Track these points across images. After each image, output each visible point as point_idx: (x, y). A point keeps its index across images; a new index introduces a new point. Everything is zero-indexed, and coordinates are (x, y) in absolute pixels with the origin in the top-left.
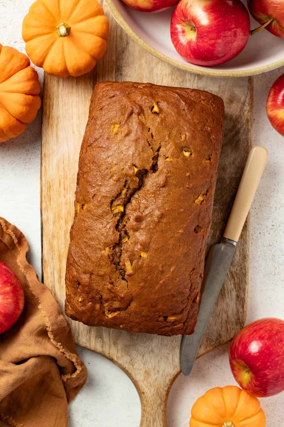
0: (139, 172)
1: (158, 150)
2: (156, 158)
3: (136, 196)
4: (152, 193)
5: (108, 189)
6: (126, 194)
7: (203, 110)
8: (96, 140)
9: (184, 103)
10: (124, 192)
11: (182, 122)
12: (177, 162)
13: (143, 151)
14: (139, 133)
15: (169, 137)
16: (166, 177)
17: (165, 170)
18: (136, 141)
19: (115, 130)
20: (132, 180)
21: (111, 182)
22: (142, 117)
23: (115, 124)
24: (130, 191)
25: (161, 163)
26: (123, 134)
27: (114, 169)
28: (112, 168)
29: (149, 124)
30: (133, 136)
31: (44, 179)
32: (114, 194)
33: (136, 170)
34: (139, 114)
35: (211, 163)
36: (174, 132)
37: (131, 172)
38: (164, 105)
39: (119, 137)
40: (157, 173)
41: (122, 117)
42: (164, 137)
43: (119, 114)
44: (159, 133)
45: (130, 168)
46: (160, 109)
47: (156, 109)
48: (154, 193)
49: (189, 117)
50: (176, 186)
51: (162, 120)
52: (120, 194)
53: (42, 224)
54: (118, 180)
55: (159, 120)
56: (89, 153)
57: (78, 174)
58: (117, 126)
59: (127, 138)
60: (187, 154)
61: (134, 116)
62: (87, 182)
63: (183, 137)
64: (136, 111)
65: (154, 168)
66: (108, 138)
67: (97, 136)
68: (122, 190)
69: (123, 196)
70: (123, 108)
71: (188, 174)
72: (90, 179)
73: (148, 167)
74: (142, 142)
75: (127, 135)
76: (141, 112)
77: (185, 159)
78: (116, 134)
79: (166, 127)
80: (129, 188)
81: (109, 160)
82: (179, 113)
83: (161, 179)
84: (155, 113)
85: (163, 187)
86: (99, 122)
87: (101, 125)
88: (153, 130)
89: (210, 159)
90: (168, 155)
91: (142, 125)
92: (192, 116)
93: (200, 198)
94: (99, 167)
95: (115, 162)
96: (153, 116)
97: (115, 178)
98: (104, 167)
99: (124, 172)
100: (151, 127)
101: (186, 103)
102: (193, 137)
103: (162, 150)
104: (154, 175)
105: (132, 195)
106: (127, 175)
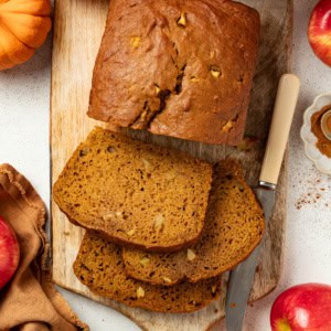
0: (161, 92)
1: (183, 69)
2: (180, 77)
3: (156, 120)
4: (174, 118)
5: (125, 111)
6: (146, 117)
7: (235, 24)
8: (113, 54)
9: (214, 16)
10: (143, 115)
11: (211, 38)
12: (204, 84)
13: (166, 69)
14: (163, 48)
15: (196, 55)
16: (191, 100)
17: (189, 92)
18: (159, 57)
19: (136, 44)
20: (153, 102)
21: (129, 103)
22: (166, 30)
23: (135, 36)
24: (150, 114)
25: (185, 83)
26: (144, 49)
27: (133, 88)
28: (130, 87)
29: (174, 39)
30: (155, 52)
31: (54, 110)
32: (133, 116)
33: (158, 90)
34: (163, 26)
35: (242, 85)
36: (202, 48)
37: (152, 93)
38: (191, 17)
39: (140, 52)
40: (181, 94)
41: (143, 31)
42: (190, 53)
43: (141, 25)
44: (185, 48)
45: (151, 88)
46: (187, 21)
47: (182, 21)
48: (177, 117)
49: (220, 31)
50: (201, 109)
51: (189, 35)
52: (139, 117)
53: (51, 161)
54: (137, 101)
55: (185, 34)
56: (104, 68)
57: (91, 92)
58: (138, 39)
59: (148, 54)
60: (216, 74)
61: (158, 28)
62: (102, 101)
63: (212, 54)
64: (160, 23)
65: (178, 89)
66: (127, 53)
67: (114, 49)
68: (141, 113)
69: (142, 120)
70: (145, 19)
71: (216, 97)
72: (105, 99)
73: (171, 88)
74: (165, 59)
75: (149, 50)
76: (165, 24)
77: (213, 80)
78: (136, 48)
79: (193, 42)
80: (149, 111)
81: (127, 78)
82: (208, 27)
83: (185, 102)
84: (181, 25)
85: (187, 110)
86: (117, 34)
87: (120, 38)
88: (178, 46)
89: (241, 80)
90: (194, 74)
91: (166, 39)
92: (223, 31)
93: (229, 124)
94: (116, 85)
95: (134, 80)
96: (178, 29)
97: (133, 98)
98: (121, 86)
99: (144, 92)
100: (176, 42)
101: (217, 15)
102: (224, 55)
103: (188, 68)
104: (177, 97)
105: (152, 119)
106: (147, 96)
